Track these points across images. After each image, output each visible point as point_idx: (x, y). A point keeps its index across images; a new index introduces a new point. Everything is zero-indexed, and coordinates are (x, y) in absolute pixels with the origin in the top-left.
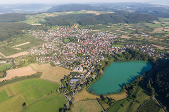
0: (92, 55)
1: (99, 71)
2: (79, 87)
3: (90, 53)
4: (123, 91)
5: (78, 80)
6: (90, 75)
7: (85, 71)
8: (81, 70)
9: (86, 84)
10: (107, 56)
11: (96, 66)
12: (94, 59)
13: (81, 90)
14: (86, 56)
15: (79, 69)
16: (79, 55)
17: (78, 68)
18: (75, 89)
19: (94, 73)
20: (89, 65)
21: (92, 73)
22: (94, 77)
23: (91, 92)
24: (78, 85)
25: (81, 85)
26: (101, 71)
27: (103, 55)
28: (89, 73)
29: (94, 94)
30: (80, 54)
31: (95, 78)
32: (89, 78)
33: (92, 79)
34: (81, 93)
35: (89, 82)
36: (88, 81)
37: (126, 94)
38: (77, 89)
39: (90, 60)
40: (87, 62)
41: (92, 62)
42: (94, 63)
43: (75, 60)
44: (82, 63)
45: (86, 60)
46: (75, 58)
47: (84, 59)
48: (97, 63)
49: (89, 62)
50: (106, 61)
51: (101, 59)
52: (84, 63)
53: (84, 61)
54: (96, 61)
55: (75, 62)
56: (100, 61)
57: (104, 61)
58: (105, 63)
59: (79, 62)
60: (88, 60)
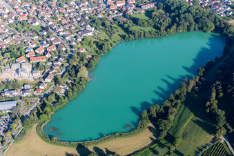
0: (60, 24)
1: (77, 72)
2: (17, 126)
4: (142, 126)
5: (13, 104)
6: (50, 85)
7: (38, 74)
9: (39, 114)
10: (103, 24)
11: (71, 56)
13: (23, 134)
15: (17, 71)
16: (20, 26)
17: (15, 66)
18: (5, 131)
19: (62, 81)
20: (48, 56)
21: (56, 80)
22: (62, 92)
23: (51, 137)
24: (14, 119)
25: (23, 119)
26: (84, 72)
27: (93, 22)
28: (48, 80)
29: (61, 142)
31: (66, 93)
32: (47, 96)
33: (58, 98)
34: (21, 145)
35: (47, 109)
36: (44, 105)
37: (151, 134)
38: (9, 134)
39: (53, 39)
40: (44, 46)
41: (57, 46)
42: (64, 49)
43: (7, 42)
44: (27, 51)
45: (39, 41)
46: (9, 38)
47: (34, 38)
48: (71, 47)
49: (48, 45)
50: (98, 41)
51: (85, 35)
52: (34, 49)
53: (34, 46)
54: (70, 42)
55: (7, 49)
56: (83, 40)
57: (94, 40)
58: (95, 46)
59: (18, 49)
60: (47, 41)
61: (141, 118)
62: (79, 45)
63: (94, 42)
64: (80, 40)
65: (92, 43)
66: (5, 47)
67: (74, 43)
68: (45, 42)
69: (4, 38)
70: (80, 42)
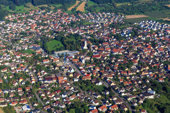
3: (116, 79)
12: (126, 98)
14: (105, 89)
30: (87, 83)
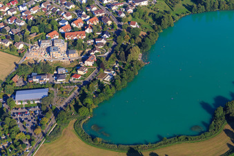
1: (127, 53)
2: (49, 121)
4: (217, 128)
5: (44, 93)
6: (91, 69)
7: (75, 55)
8: (60, 54)
9: (77, 107)
11: (118, 33)
13: (57, 131)
15: (48, 50)
17: (46, 44)
18: (34, 128)
19: (108, 64)
20: (88, 31)
21: (99, 63)
22: (108, 79)
23: (93, 138)
24: (45, 112)
25: (57, 112)
26: (137, 54)
28: (89, 63)
31: (113, 81)
32: (87, 83)
33: (101, 86)
34: (55, 146)
35: (89, 101)
36: (83, 96)
37: (228, 140)
38: (39, 131)
39: (94, 9)
40: (83, 19)
41: (100, 18)
42: (110, 23)
43: (34, 12)
44: (61, 24)
45: (77, 11)
46: (37, 7)
47: (70, 7)
48: (119, 20)
49: (88, 17)
50: (155, 13)
51: (137, 4)
52: (70, 22)
53: (70, 17)
54: (117, 13)
55: (35, 20)
56: (135, 11)
57: (150, 11)
58: (150, 19)
59: (49, 22)
60: (86, 12)
61: (214, 117)
62: (130, 18)
63: (150, 14)
64: (131, 11)
65: (147, 15)
66: (31, 19)
67: (123, 15)
68: (84, 13)
69: (30, 6)
70: (132, 14)
